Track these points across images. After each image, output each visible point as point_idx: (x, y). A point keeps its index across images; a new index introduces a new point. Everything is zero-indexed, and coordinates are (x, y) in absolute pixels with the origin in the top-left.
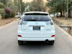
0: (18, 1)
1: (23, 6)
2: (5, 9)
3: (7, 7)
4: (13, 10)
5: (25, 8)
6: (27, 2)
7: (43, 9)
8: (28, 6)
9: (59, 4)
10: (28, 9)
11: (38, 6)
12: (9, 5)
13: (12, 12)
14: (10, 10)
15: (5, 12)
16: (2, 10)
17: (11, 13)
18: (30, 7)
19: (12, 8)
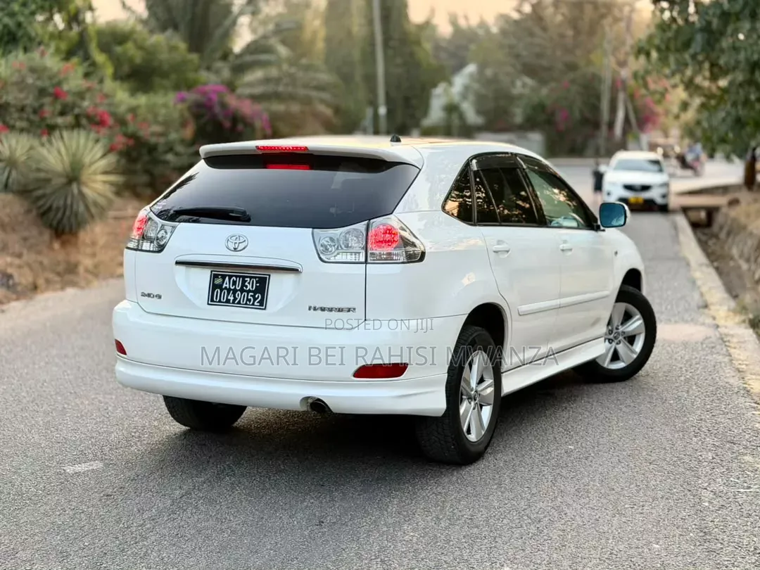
1: (412, 63)
2: (192, 96)
3: (218, 71)
4: (279, 107)
5: (437, 91)
6: (458, 30)
7: (621, 97)
8: (471, 68)
10: (464, 96)
11: (572, 67)
14: (247, 109)
15: (189, 132)
18: (489, 72)
19: (270, 88)
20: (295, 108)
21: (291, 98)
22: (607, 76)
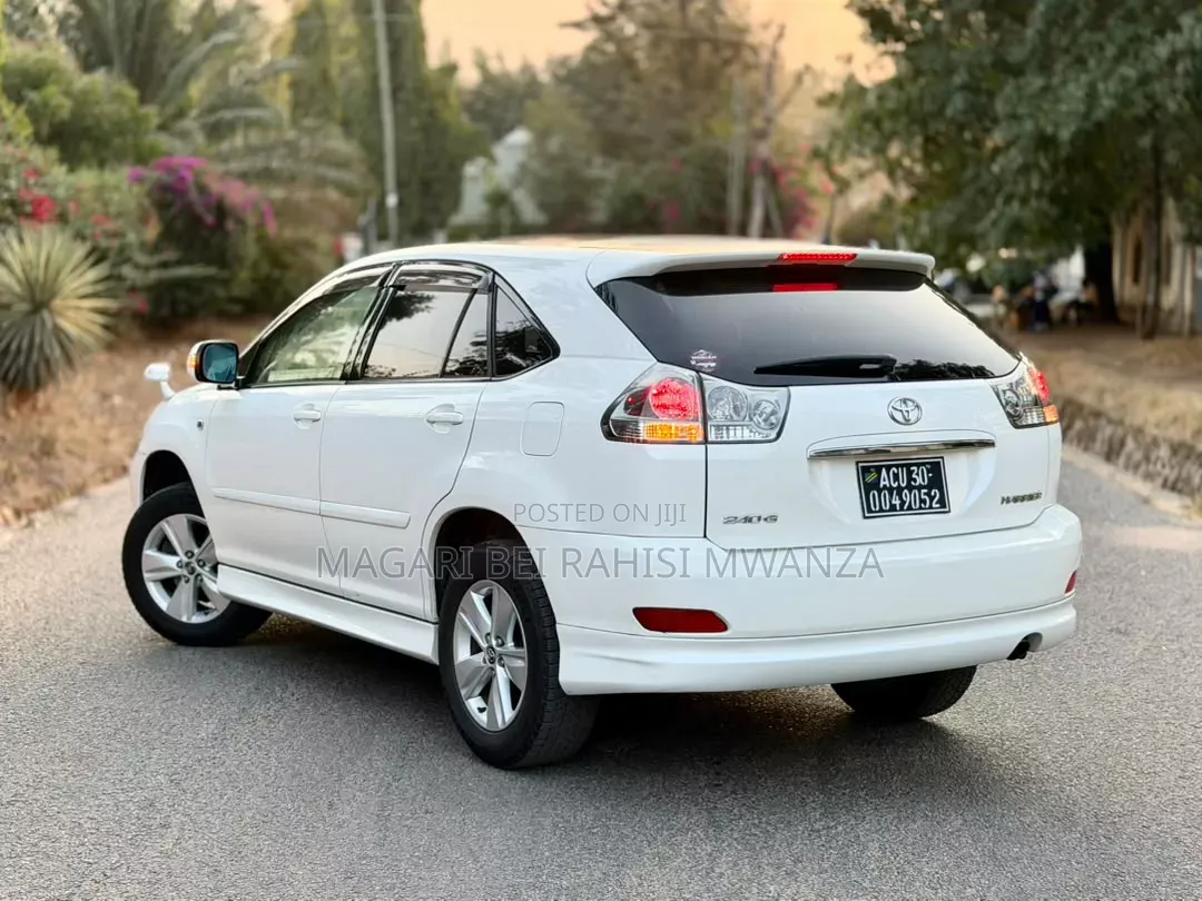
0: (351, 56)
1: (432, 127)
2: (153, 174)
3: (184, 135)
4: (277, 193)
5: (471, 170)
6: (488, 78)
8: (519, 137)
9: (1107, 103)
10: (518, 182)
11: (681, 139)
12: (212, 109)
13: (272, 228)
14: (237, 194)
15: (152, 232)
16: (100, 190)
17: (250, 249)
18: (554, 144)
19: (259, 162)
20: (302, 195)
21: (292, 179)
22: (737, 151)
